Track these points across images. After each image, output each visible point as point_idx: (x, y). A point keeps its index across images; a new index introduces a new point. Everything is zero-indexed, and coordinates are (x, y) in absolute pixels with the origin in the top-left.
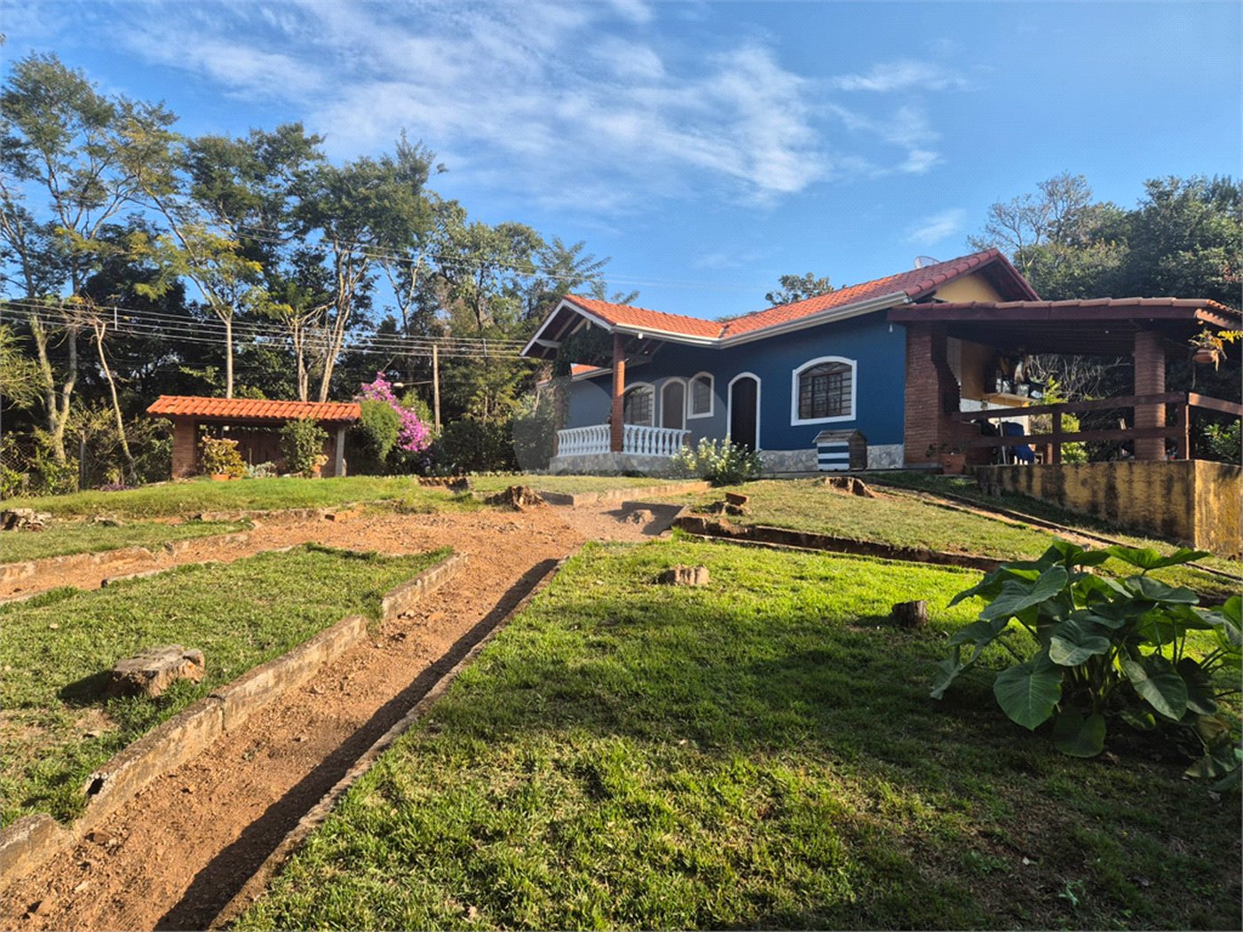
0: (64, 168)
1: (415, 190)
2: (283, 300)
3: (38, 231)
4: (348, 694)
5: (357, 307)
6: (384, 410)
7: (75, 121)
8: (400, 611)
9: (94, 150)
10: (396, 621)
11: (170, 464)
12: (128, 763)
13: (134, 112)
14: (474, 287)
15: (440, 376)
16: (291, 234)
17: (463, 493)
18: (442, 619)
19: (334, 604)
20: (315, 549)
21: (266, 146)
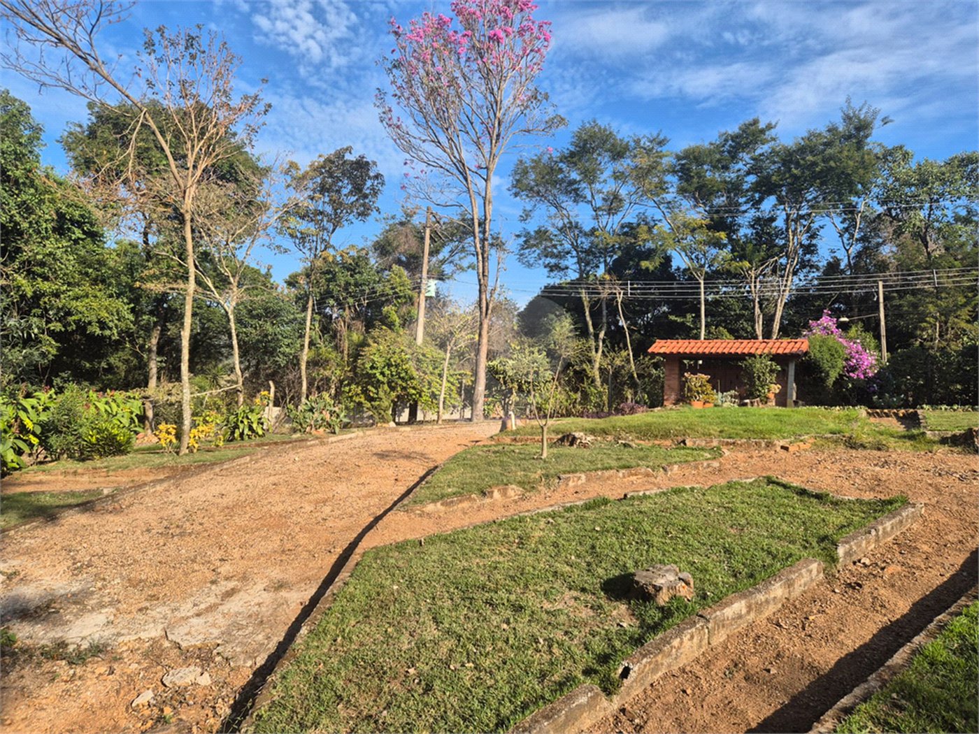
0: (600, 192)
1: (860, 145)
2: (742, 258)
3: (586, 234)
4: (810, 636)
5: (805, 254)
6: (830, 344)
7: (606, 159)
8: (855, 558)
9: (618, 176)
10: (851, 567)
11: (663, 387)
12: (645, 660)
13: (642, 143)
14: (921, 221)
15: (885, 306)
16: (749, 206)
17: (915, 431)
18: (899, 574)
19: (793, 542)
20: (774, 482)
21: (730, 142)
